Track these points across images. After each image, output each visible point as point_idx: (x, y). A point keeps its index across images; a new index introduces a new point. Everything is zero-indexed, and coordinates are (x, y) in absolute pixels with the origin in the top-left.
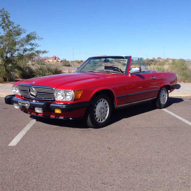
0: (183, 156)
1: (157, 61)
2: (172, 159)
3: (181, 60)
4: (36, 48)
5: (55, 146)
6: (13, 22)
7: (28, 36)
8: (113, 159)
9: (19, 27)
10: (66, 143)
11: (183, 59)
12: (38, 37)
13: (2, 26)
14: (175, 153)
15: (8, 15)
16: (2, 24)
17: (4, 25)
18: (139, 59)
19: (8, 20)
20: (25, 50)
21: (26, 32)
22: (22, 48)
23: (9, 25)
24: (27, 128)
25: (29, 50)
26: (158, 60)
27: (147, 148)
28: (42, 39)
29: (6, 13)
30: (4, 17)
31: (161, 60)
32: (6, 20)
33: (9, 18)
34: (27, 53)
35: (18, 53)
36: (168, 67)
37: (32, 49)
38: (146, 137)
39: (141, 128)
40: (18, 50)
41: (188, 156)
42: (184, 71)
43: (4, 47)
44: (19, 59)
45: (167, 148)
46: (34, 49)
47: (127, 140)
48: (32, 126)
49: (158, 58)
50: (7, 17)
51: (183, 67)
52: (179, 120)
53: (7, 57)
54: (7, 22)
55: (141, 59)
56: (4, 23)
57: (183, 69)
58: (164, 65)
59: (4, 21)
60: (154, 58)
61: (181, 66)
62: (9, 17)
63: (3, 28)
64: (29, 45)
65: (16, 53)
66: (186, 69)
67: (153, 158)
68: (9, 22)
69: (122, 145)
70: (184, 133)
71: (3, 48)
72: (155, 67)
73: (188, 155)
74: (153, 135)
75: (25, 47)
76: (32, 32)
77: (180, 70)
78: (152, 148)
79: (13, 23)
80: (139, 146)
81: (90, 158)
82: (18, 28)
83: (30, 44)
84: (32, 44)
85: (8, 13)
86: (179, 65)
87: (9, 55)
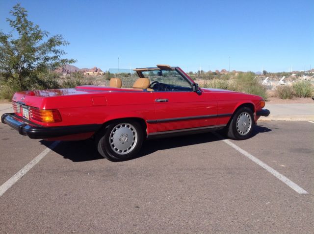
0: (246, 219)
1: (221, 75)
2: (230, 226)
3: (250, 72)
4: (61, 56)
5: (55, 203)
6: (32, 22)
7: (51, 41)
8: (138, 228)
9: (38, 29)
10: (73, 198)
11: (252, 71)
12: (65, 41)
13: (16, 28)
14: (235, 215)
15: (25, 13)
16: (17, 24)
17: (20, 26)
18: (199, 71)
19: (25, 20)
20: (47, 59)
21: (48, 35)
22: (43, 56)
23: (26, 26)
24: (23, 172)
25: (51, 58)
26: (222, 73)
27: (195, 205)
28: (68, 43)
29: (21, 10)
30: (20, 15)
31: (226, 74)
32: (22, 20)
33: (26, 17)
34: (49, 62)
35: (38, 63)
36: (232, 82)
37: (55, 58)
38: (194, 186)
39: (190, 170)
40: (38, 59)
41: (254, 221)
42: (253, 87)
43: (18, 54)
44: (38, 70)
45: (224, 205)
46: (58, 57)
47: (166, 192)
48: (32, 169)
49: (223, 71)
50: (24, 16)
51: (251, 82)
52: (244, 156)
53: (23, 68)
54: (23, 22)
55: (202, 71)
56: (19, 24)
57: (251, 84)
58: (228, 79)
59: (19, 20)
60: (217, 71)
61: (248, 81)
62: (27, 15)
63: (18, 29)
64: (52, 52)
65: (34, 63)
66: (255, 84)
67: (201, 225)
68: (26, 22)
69: (157, 201)
70: (249, 178)
71: (18, 56)
72: (216, 82)
73: (255, 218)
74: (206, 182)
75: (46, 55)
76: (55, 35)
77: (248, 85)
78: (202, 205)
79: (32, 24)
80: (182, 202)
81: (103, 226)
82: (36, 29)
83: (54, 51)
84: (56, 52)
85: (25, 10)
86: (246, 79)
87: (25, 65)
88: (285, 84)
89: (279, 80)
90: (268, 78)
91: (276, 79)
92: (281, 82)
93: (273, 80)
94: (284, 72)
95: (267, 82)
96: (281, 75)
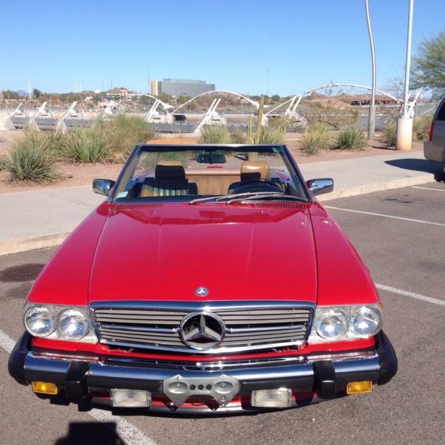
88: (79, 114)
89: (67, 108)
90: (45, 103)
91: (59, 106)
92: (71, 111)
93: (54, 108)
94: (71, 93)
95: (44, 113)
96: (68, 97)
